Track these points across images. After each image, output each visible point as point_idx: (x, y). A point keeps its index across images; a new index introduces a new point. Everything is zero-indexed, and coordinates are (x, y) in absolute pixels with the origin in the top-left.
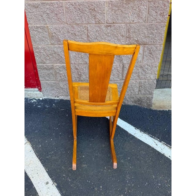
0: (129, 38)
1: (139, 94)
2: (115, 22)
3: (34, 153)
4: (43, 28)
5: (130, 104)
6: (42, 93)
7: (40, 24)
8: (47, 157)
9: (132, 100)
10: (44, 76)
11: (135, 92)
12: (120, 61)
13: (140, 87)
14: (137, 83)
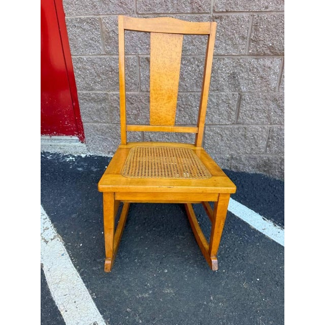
0: (256, 41)
1: (266, 152)
2: (229, 9)
3: (70, 259)
4: (91, 22)
5: (247, 170)
6: (85, 146)
7: (86, 14)
8: (94, 268)
9: (252, 163)
10: (90, 114)
11: (260, 149)
12: (235, 87)
13: (269, 138)
14: (264, 130)
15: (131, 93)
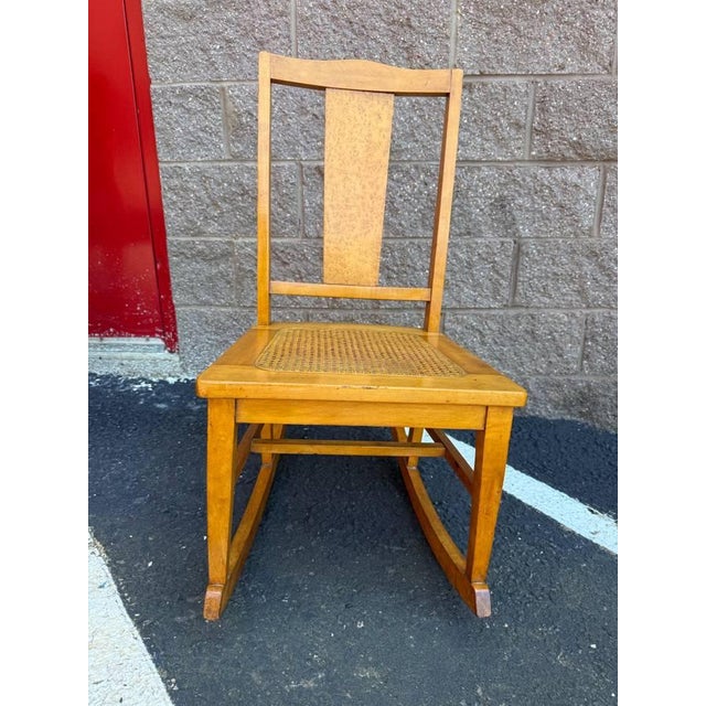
0: (543, 132)
1: (582, 369)
2: (487, 69)
4: (204, 96)
5: (544, 413)
6: (177, 359)
7: (194, 80)
9: (553, 395)
10: (192, 288)
11: (568, 363)
12: (506, 227)
13: (586, 339)
14: (574, 321)
15: (284, 240)
